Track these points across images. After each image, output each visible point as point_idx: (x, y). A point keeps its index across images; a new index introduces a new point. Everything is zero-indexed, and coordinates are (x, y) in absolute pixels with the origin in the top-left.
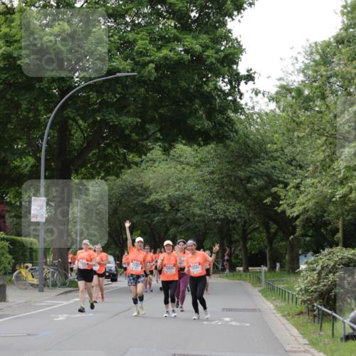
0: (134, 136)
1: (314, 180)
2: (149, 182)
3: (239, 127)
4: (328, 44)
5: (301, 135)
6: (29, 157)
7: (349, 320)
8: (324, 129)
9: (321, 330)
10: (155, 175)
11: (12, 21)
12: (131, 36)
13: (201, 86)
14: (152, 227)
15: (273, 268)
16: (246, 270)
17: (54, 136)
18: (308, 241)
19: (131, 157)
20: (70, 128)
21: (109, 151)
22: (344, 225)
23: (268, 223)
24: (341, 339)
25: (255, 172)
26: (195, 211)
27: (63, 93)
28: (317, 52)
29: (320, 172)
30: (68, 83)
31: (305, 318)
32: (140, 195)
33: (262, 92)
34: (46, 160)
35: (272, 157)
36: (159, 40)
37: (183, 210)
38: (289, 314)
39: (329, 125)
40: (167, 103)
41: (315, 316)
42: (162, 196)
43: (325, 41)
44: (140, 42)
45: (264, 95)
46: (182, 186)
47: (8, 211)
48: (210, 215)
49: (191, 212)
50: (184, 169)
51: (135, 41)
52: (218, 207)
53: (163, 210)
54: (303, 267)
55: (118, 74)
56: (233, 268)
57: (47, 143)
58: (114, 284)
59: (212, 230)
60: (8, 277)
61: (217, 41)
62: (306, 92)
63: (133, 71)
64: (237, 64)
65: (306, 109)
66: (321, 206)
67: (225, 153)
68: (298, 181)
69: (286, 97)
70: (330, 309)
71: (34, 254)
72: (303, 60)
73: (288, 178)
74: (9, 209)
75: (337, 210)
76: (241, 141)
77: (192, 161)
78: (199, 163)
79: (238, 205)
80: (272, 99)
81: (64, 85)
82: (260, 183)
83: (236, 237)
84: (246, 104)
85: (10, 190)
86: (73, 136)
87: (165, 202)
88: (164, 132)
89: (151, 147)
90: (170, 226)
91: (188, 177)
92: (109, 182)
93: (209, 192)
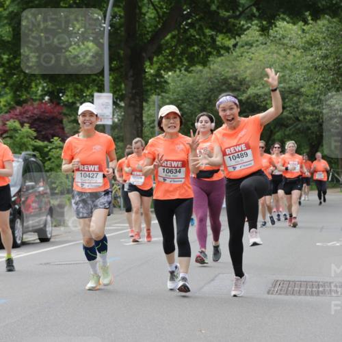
0: (223, 13)
2: (245, 72)
10: (253, 63)
19: (221, 39)
26: (307, 108)
32: (235, 89)
34: (110, 47)
37: (290, 106)
42: (263, 90)
46: (287, 77)
47: (65, 115)
49: (300, 109)
50: (289, 53)
57: (111, 26)
74: (67, 112)
77: (299, 42)
78: (307, 46)
85: (66, 86)
86: (145, 15)
87: (266, 97)
88: (261, 6)
89: (245, 27)
90: (275, 128)
91: (295, 64)
92: (194, 74)
93: (323, 82)
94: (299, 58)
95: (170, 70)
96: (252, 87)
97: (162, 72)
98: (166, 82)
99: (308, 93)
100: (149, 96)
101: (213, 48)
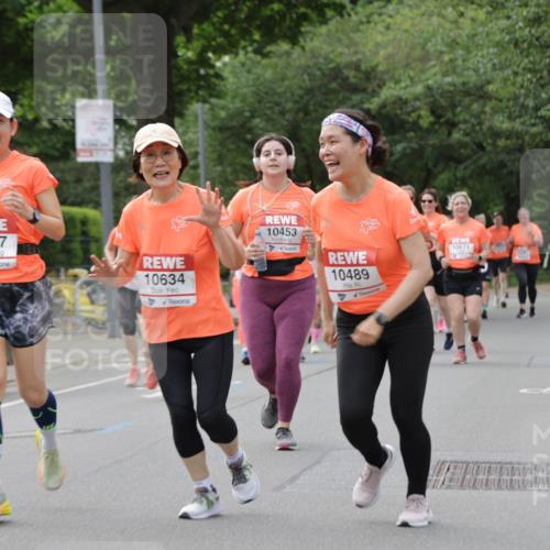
2: (376, 53)
10: (391, 35)
26: (498, 125)
32: (355, 89)
37: (466, 122)
42: (411, 90)
46: (460, 62)
49: (485, 127)
50: (462, 14)
53: (416, 126)
71: (93, 246)
85: (21, 85)
87: (418, 103)
90: (435, 166)
91: (475, 35)
92: (274, 60)
93: (530, 71)
94: (483, 24)
95: (226, 52)
96: (390, 84)
97: (210, 55)
98: (218, 76)
99: (503, 94)
100: (184, 105)
101: (309, 6)
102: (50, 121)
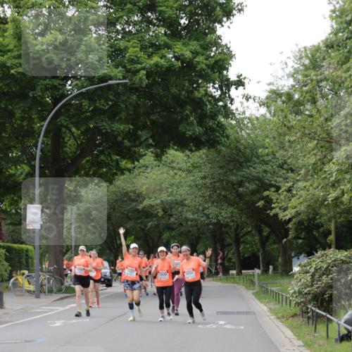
0: (127, 143)
1: (305, 184)
2: (142, 187)
3: (230, 132)
4: (317, 49)
5: (292, 139)
6: (24, 165)
7: (343, 321)
8: (315, 133)
9: (315, 332)
10: (148, 180)
11: (5, 31)
12: (122, 44)
13: (192, 92)
14: (145, 232)
15: (266, 271)
16: (239, 273)
17: (48, 144)
18: (301, 244)
19: (124, 163)
20: (63, 135)
21: (102, 157)
22: (336, 228)
23: (261, 227)
24: (336, 340)
25: (246, 176)
26: (188, 216)
27: (56, 101)
28: (307, 56)
29: (312, 176)
30: (61, 91)
31: (299, 320)
32: (133, 201)
33: (252, 97)
34: (40, 167)
35: (263, 161)
36: (149, 47)
37: (176, 214)
38: (283, 317)
39: (319, 129)
40: (159, 110)
41: (309, 318)
42: (155, 202)
43: (314, 46)
44: (131, 50)
45: (254, 100)
46: (175, 192)
47: (3, 219)
48: (202, 219)
49: (184, 216)
50: (176, 174)
51: (126, 49)
52: (210, 211)
53: (156, 216)
54: (296, 269)
55: (110, 82)
56: (226, 272)
57: (42, 151)
58: (109, 290)
59: (205, 234)
60: (5, 284)
61: (206, 47)
62: (296, 96)
63: (124, 78)
64: (227, 69)
65: (297, 114)
66: (314, 209)
67: (217, 157)
68: (290, 184)
69: (276, 101)
70: (324, 311)
71: (30, 260)
72: (292, 65)
73: (280, 182)
74: (4, 217)
75: (329, 212)
76: (232, 146)
77: (184, 166)
78: (191, 168)
79: (231, 209)
80: (262, 104)
81: (57, 93)
82: (252, 187)
83: (229, 240)
84: (237, 109)
86: (66, 143)
87: (158, 207)
88: (156, 138)
89: (143, 153)
90: (164, 231)
91: (181, 182)
93: (201, 196)
96: (147, 199)
101: (117, 170)
102: (16, 210)
